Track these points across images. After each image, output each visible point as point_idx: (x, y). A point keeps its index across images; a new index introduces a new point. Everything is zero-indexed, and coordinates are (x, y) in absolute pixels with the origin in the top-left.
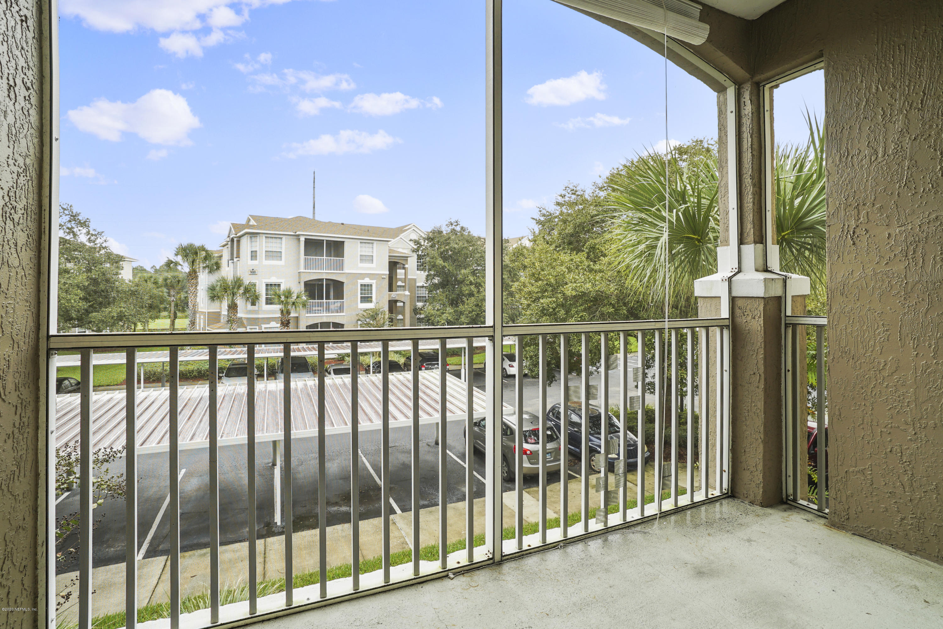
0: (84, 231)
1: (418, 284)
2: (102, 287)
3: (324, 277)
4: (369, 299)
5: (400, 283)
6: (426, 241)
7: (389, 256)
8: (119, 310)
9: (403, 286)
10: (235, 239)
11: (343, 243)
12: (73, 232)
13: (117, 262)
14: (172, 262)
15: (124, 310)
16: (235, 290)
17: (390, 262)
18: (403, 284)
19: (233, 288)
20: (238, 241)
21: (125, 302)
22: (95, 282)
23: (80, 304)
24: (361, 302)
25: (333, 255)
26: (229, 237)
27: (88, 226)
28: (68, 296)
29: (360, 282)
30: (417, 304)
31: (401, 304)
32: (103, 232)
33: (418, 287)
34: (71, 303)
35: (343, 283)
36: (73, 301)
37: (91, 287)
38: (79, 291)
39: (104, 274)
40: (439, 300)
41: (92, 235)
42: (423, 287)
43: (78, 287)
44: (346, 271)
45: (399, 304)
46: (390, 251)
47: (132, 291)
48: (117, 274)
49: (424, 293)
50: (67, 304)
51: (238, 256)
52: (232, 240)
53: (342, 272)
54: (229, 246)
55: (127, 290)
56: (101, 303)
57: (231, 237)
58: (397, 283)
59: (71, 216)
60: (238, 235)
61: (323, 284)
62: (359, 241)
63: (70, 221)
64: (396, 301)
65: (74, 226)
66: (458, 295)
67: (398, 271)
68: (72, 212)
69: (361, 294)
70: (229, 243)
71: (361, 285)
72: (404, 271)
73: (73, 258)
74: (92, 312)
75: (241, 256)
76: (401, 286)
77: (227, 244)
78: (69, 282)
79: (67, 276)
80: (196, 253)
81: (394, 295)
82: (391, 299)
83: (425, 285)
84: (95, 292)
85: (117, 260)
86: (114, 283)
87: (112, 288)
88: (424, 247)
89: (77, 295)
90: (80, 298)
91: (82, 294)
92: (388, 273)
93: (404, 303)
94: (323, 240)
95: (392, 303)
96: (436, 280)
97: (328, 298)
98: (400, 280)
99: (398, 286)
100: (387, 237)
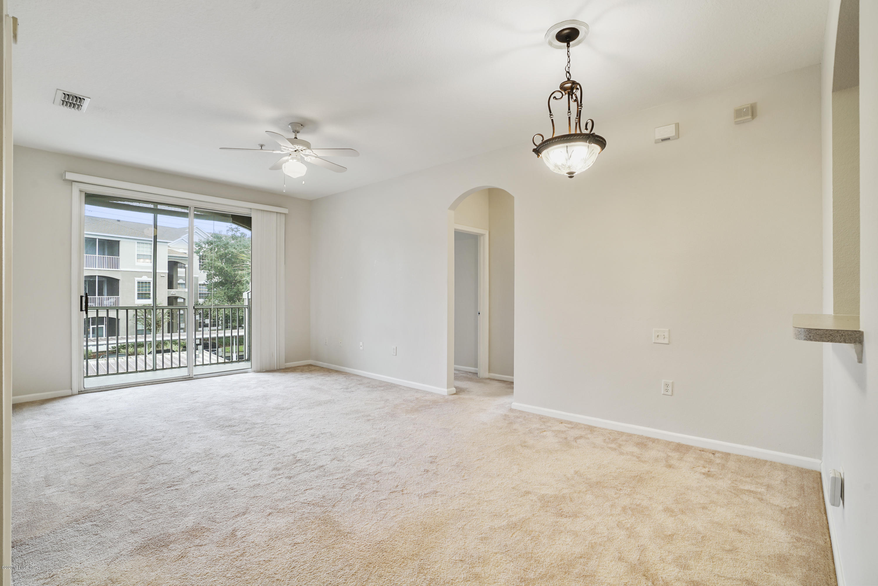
1: (200, 282)
3: (97, 274)
4: (147, 296)
5: (181, 281)
6: (207, 245)
7: (168, 256)
9: (185, 284)
11: (118, 242)
17: (169, 262)
18: (184, 282)
24: (138, 298)
25: (106, 253)
29: (137, 279)
30: (199, 300)
31: (182, 300)
33: (200, 285)
35: (118, 280)
40: (218, 297)
42: (204, 285)
44: (121, 269)
45: (179, 300)
46: (170, 251)
49: (205, 290)
53: (117, 270)
58: (177, 280)
61: (96, 281)
62: (136, 241)
64: (176, 298)
66: (237, 292)
67: (179, 270)
69: (138, 290)
71: (139, 282)
72: (185, 269)
76: (182, 284)
81: (174, 292)
82: (170, 295)
83: (206, 283)
88: (205, 249)
92: (167, 272)
93: (184, 299)
94: (96, 239)
95: (172, 300)
96: (216, 279)
97: (101, 293)
98: (181, 278)
99: (179, 284)
100: (167, 239)
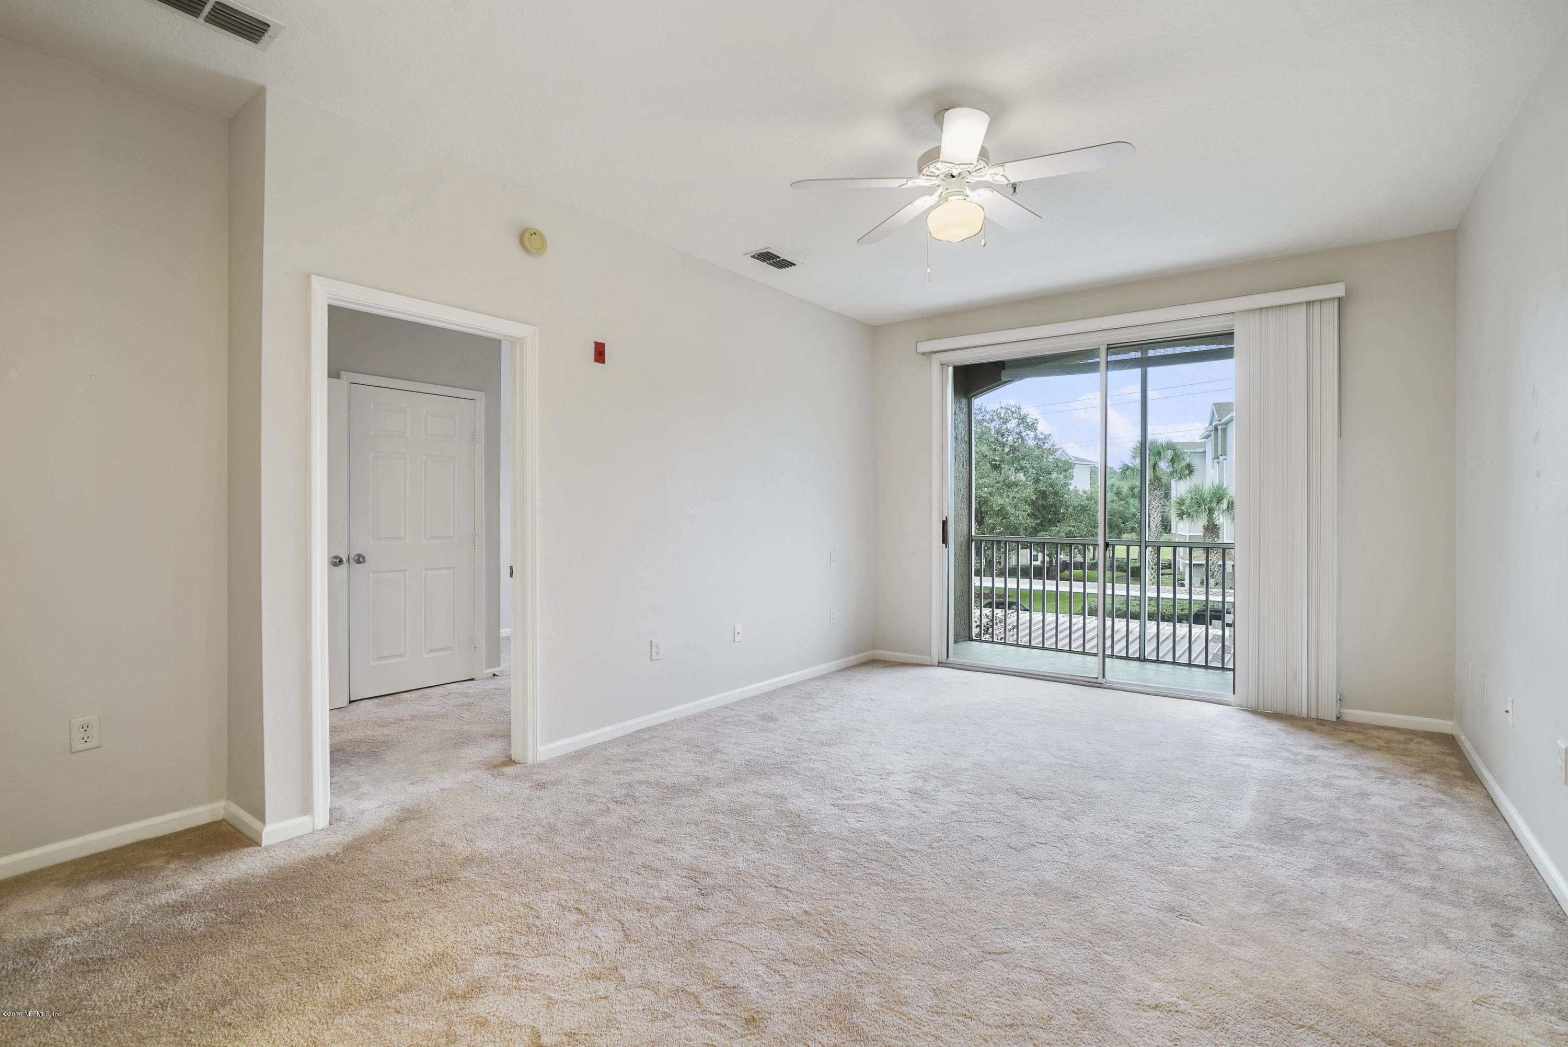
0: (1032, 435)
2: (1051, 500)
8: (1068, 529)
10: (1219, 428)
12: (1022, 437)
13: (1065, 471)
14: (1128, 468)
15: (1073, 529)
16: (1214, 505)
19: (1211, 502)
20: (1224, 430)
21: (1075, 519)
22: (1043, 494)
23: (1028, 522)
26: (1211, 424)
27: (1036, 430)
28: (1017, 512)
32: (1050, 435)
34: (1020, 520)
36: (1021, 518)
37: (1040, 502)
38: (1027, 506)
39: (1052, 486)
41: (1039, 439)
43: (1026, 502)
47: (1082, 506)
48: (1066, 485)
50: (1015, 522)
51: (1224, 453)
52: (1216, 429)
54: (1212, 438)
55: (1077, 504)
56: (1050, 521)
57: (1214, 424)
59: (1019, 419)
60: (1222, 421)
63: (1018, 425)
65: (1022, 429)
68: (1020, 415)
70: (1213, 433)
73: (1022, 468)
74: (1041, 531)
75: (1228, 453)
77: (1210, 435)
78: (1017, 496)
79: (1016, 490)
80: (1159, 454)
84: (1044, 507)
85: (1066, 467)
86: (1063, 497)
87: (1061, 502)
89: (1025, 511)
90: (1028, 515)
91: (1029, 509)
